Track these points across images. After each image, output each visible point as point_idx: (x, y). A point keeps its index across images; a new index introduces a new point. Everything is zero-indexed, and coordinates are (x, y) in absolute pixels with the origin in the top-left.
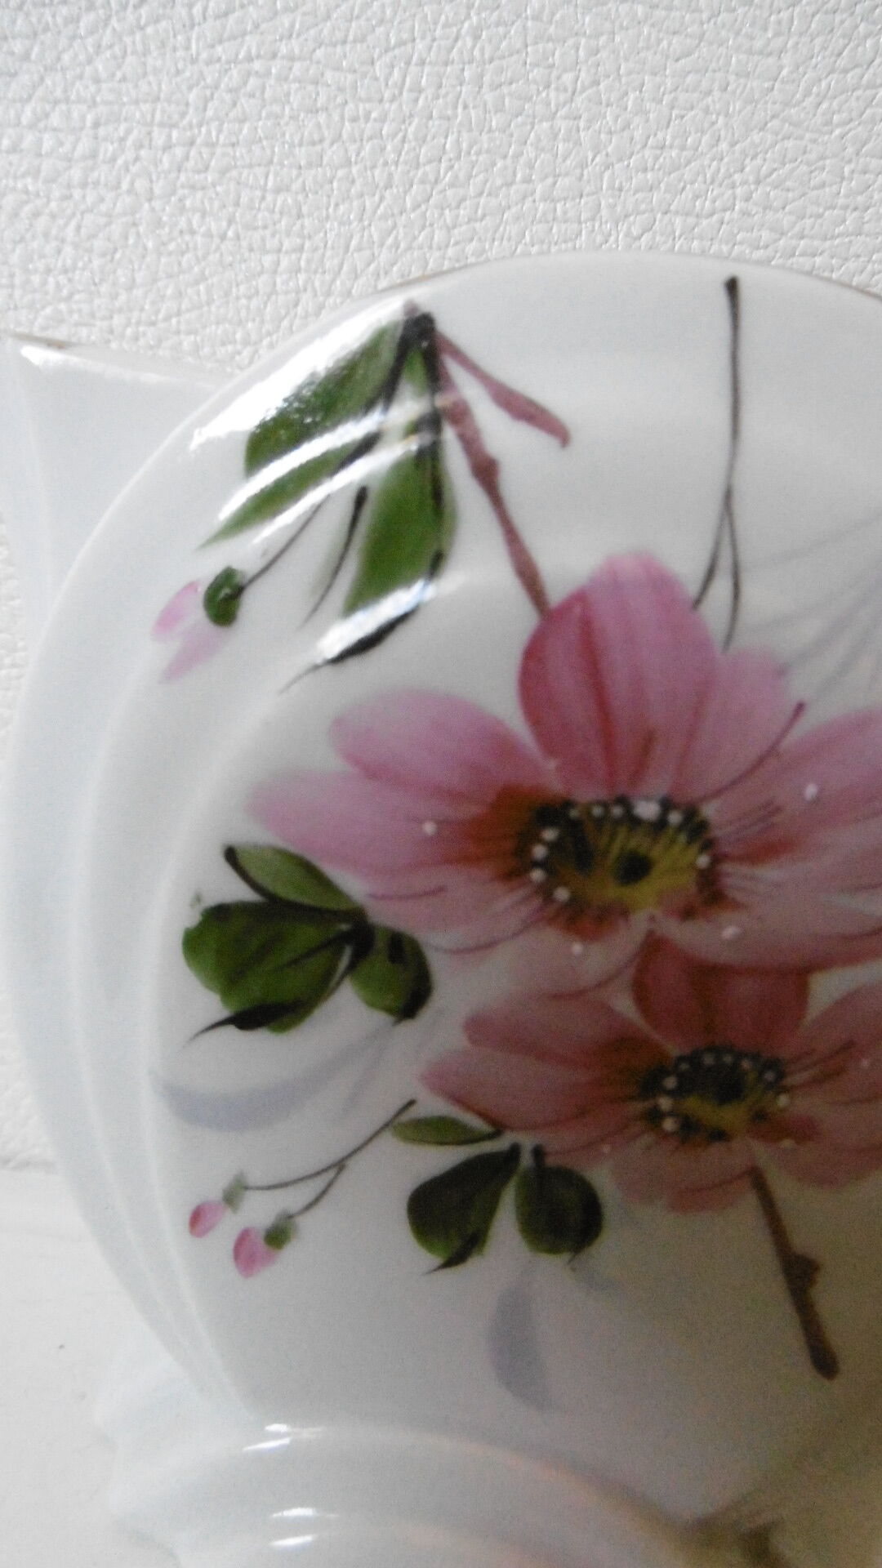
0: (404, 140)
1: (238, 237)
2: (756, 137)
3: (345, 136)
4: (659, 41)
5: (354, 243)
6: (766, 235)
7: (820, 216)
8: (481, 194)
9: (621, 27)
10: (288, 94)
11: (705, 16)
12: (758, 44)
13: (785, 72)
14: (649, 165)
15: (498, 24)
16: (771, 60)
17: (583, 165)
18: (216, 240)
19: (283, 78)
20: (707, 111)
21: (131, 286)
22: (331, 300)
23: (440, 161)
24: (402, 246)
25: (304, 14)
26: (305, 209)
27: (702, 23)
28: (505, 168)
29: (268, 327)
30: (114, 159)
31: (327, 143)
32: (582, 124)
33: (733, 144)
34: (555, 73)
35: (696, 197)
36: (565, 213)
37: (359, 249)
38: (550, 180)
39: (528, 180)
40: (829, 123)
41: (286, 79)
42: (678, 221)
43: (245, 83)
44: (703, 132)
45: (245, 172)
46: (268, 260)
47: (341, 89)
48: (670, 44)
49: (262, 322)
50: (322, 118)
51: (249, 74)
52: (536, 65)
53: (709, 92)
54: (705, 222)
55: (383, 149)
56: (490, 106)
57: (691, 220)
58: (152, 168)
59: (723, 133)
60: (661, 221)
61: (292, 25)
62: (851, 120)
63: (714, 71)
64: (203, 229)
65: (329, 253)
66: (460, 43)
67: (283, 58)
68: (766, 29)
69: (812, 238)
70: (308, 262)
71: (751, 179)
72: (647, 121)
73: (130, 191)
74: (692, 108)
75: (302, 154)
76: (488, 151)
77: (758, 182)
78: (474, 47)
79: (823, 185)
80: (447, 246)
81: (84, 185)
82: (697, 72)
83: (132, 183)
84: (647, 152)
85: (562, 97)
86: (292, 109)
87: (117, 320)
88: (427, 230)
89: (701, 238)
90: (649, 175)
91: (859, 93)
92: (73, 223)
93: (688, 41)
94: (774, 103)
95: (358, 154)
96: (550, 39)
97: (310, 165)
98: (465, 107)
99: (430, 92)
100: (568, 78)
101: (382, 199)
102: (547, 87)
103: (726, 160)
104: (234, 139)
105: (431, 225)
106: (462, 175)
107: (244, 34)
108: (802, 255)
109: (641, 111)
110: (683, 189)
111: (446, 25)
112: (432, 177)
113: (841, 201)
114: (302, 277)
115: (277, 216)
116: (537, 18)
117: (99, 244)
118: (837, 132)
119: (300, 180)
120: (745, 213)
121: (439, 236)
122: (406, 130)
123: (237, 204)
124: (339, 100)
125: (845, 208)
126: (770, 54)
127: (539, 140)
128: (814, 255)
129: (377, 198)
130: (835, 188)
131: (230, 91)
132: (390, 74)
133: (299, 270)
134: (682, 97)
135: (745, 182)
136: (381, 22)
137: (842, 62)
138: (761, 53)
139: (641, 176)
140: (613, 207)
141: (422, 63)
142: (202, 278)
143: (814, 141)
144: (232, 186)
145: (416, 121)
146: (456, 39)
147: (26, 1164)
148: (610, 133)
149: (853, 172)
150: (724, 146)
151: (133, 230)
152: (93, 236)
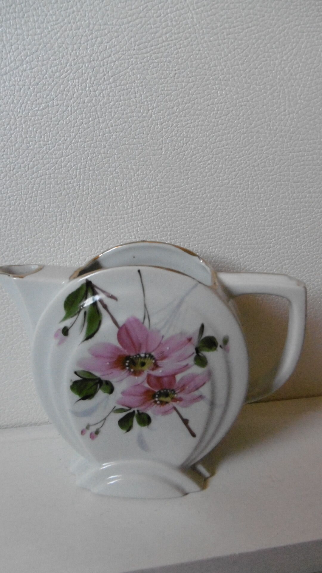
0: (79, 186)
1: (46, 215)
2: (160, 168)
3: (66, 188)
4: (133, 152)
5: (73, 211)
6: (166, 189)
7: (178, 182)
8: (99, 194)
9: (124, 151)
10: (51, 182)
11: (142, 144)
12: (156, 148)
13: (163, 152)
14: (136, 179)
15: (95, 157)
16: (159, 151)
17: (121, 183)
18: (42, 217)
19: (49, 178)
20: (147, 165)
21: (24, 231)
22: (70, 224)
23: (89, 189)
24: (84, 209)
25: (51, 164)
26: (60, 206)
27: (142, 146)
28: (104, 187)
29: (57, 233)
30: (15, 204)
31: (62, 191)
32: (119, 174)
33: (155, 171)
34: (111, 164)
35: (149, 184)
36: (119, 194)
37: (74, 212)
38: (114, 188)
39: (109, 189)
40: (176, 162)
41: (50, 179)
42: (146, 190)
43: (41, 182)
44: (147, 170)
45: (45, 201)
46: (54, 218)
47: (63, 178)
48: (136, 152)
49: (56, 232)
50: (60, 185)
51: (41, 179)
52: (106, 164)
53: (147, 161)
54: (152, 189)
55: (75, 189)
56: (97, 175)
57: (148, 190)
58: (24, 205)
59: (152, 169)
60: (142, 191)
61: (49, 167)
62: (181, 160)
63: (147, 156)
64: (38, 215)
65: (68, 214)
66: (88, 162)
67: (48, 174)
68: (157, 144)
69: (177, 187)
70: (63, 217)
71: (160, 178)
72: (134, 170)
73: (20, 211)
74: (144, 165)
75: (57, 194)
76: (99, 185)
77: (162, 178)
78: (91, 162)
79: (177, 176)
80: (94, 207)
81: (9, 211)
82: (143, 157)
83: (20, 208)
84: (135, 177)
85: (113, 169)
86: (52, 185)
87: (23, 239)
88: (89, 204)
89: (151, 193)
90: (137, 182)
91: (181, 154)
92: (9, 220)
93: (140, 151)
94: (162, 160)
95: (70, 192)
96: (108, 157)
97: (59, 196)
98: (92, 176)
99: (83, 175)
100: (114, 165)
101: (77, 200)
102: (110, 168)
103: (154, 175)
104: (41, 194)
105: (90, 203)
106: (94, 191)
107: (38, 171)
108: (176, 191)
109: (132, 168)
110: (145, 183)
111: (84, 159)
112: (87, 193)
113: (182, 178)
114: (63, 221)
115: (54, 209)
116: (104, 153)
117: (15, 223)
118: (178, 163)
119: (58, 200)
120: (161, 186)
121: (92, 205)
122: (80, 184)
123: (45, 208)
124: (63, 180)
125: (183, 179)
126: (159, 150)
127: (110, 180)
128: (179, 191)
129: (76, 200)
130: (180, 176)
131: (37, 184)
132: (73, 173)
133: (62, 220)
134: (141, 163)
135: (159, 179)
136: (69, 162)
137: (176, 148)
138: (157, 150)
139: (135, 182)
140: (130, 191)
141: (80, 169)
142: (40, 225)
143: (174, 166)
144: (43, 204)
145: (81, 181)
146: (87, 162)
147: (41, 424)
148: (126, 175)
149: (183, 171)
150: (153, 172)
151: (22, 219)
152: (13, 222)
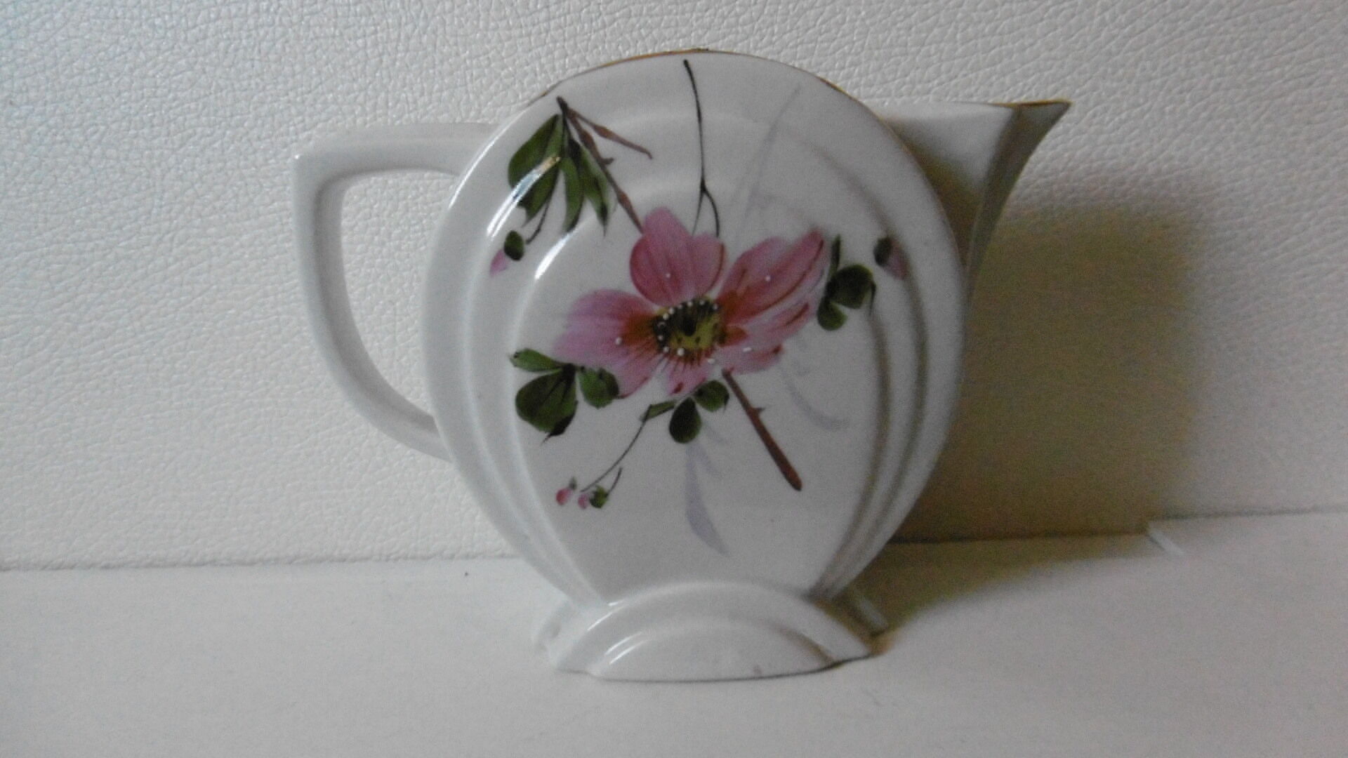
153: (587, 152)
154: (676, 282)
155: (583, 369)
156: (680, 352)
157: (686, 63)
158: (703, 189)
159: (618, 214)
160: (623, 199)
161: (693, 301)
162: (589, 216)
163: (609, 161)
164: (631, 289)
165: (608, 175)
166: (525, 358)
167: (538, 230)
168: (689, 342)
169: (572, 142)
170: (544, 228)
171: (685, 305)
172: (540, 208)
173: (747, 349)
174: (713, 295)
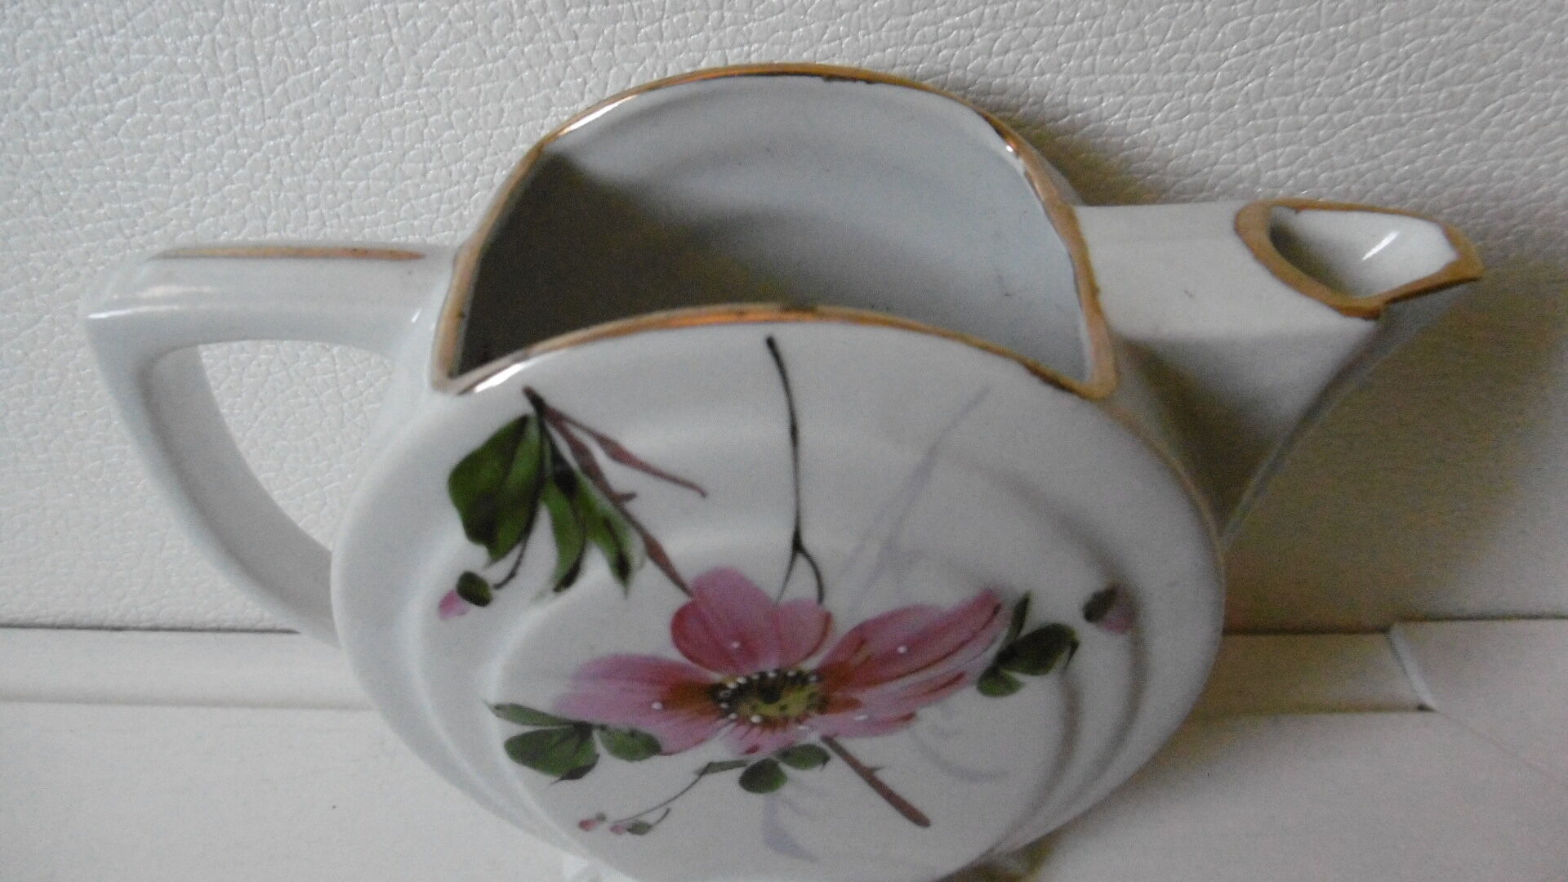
153: (587, 483)
154: (749, 652)
155: (603, 728)
156: (755, 719)
157: (771, 343)
158: (797, 546)
159: (647, 574)
160: (655, 552)
161: (777, 671)
162: (597, 568)
163: (630, 497)
164: (674, 655)
165: (628, 517)
166: (509, 711)
167: (512, 575)
168: (772, 711)
169: (557, 458)
170: (521, 570)
171: (763, 675)
172: (511, 547)
173: (862, 718)
174: (811, 664)
